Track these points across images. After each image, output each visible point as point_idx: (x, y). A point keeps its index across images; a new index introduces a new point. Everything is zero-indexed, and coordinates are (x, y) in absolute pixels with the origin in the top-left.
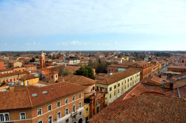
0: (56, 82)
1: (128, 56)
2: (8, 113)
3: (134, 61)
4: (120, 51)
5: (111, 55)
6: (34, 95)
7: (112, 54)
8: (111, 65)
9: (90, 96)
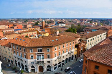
0: (58, 36)
1: (97, 22)
2: (42, 49)
3: (101, 25)
4: (91, 19)
5: (84, 21)
6: (53, 41)
7: (86, 20)
8: (86, 28)
9: (78, 44)
